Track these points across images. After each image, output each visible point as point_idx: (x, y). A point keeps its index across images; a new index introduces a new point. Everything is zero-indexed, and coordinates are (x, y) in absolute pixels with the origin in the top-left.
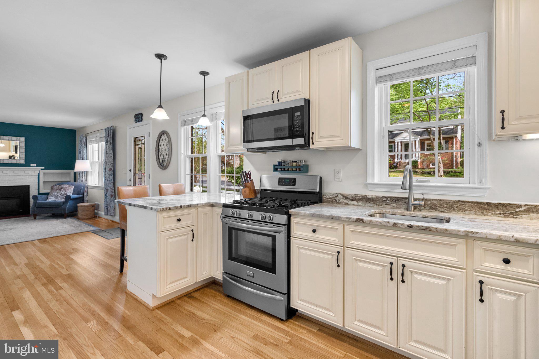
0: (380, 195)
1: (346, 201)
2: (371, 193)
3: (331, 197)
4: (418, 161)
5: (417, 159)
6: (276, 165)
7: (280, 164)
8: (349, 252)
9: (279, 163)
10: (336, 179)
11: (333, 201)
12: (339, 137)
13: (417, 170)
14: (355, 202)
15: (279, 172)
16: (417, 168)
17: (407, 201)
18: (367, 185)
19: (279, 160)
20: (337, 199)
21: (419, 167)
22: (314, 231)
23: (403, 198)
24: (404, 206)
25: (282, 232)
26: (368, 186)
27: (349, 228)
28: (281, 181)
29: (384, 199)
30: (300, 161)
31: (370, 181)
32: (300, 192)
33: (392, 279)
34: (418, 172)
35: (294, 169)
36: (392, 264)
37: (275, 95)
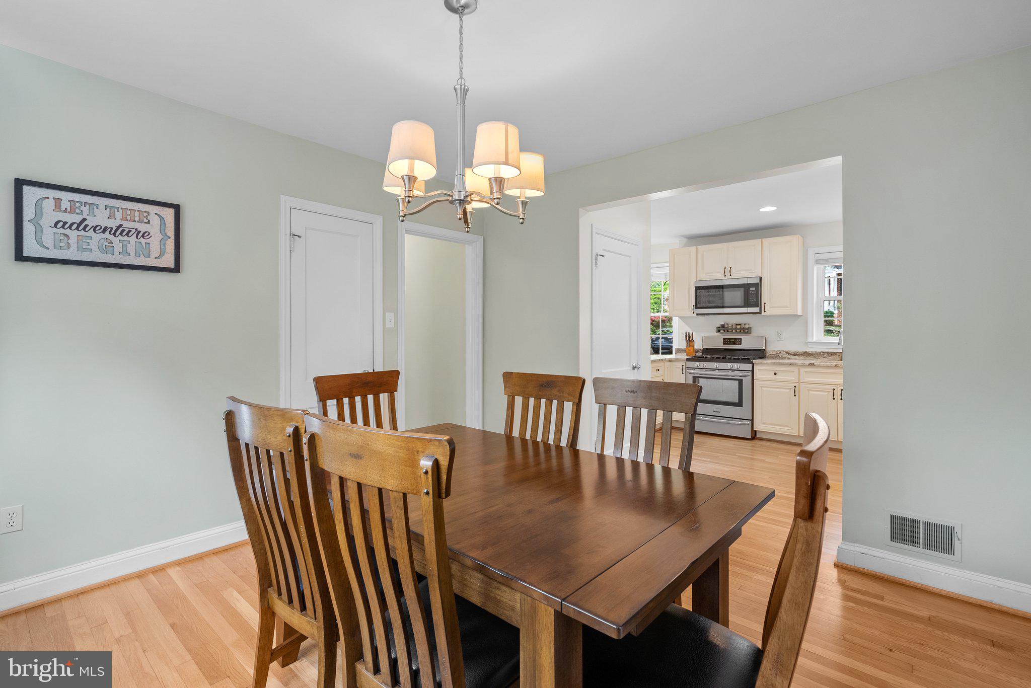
0: (819, 351)
1: (789, 356)
2: (810, 350)
3: (774, 353)
4: (835, 312)
5: (832, 310)
6: (719, 327)
7: (723, 326)
8: (802, 386)
9: (721, 325)
10: (779, 339)
11: (776, 357)
12: (787, 307)
13: (831, 328)
14: (796, 357)
15: (722, 333)
16: (832, 325)
17: (840, 354)
18: (807, 343)
19: (723, 323)
20: (780, 355)
21: (836, 324)
22: (775, 374)
23: (837, 352)
24: (838, 358)
25: (749, 375)
26: (809, 344)
27: (803, 370)
28: (726, 341)
29: (822, 354)
30: (745, 324)
31: (810, 340)
32: (744, 350)
33: (834, 399)
34: (834, 331)
35: (738, 331)
36: (834, 389)
37: (728, 271)
